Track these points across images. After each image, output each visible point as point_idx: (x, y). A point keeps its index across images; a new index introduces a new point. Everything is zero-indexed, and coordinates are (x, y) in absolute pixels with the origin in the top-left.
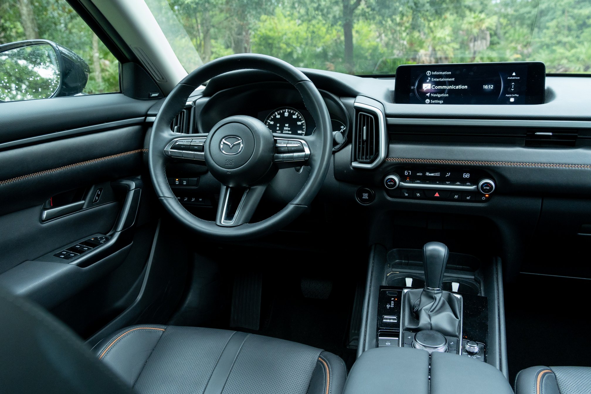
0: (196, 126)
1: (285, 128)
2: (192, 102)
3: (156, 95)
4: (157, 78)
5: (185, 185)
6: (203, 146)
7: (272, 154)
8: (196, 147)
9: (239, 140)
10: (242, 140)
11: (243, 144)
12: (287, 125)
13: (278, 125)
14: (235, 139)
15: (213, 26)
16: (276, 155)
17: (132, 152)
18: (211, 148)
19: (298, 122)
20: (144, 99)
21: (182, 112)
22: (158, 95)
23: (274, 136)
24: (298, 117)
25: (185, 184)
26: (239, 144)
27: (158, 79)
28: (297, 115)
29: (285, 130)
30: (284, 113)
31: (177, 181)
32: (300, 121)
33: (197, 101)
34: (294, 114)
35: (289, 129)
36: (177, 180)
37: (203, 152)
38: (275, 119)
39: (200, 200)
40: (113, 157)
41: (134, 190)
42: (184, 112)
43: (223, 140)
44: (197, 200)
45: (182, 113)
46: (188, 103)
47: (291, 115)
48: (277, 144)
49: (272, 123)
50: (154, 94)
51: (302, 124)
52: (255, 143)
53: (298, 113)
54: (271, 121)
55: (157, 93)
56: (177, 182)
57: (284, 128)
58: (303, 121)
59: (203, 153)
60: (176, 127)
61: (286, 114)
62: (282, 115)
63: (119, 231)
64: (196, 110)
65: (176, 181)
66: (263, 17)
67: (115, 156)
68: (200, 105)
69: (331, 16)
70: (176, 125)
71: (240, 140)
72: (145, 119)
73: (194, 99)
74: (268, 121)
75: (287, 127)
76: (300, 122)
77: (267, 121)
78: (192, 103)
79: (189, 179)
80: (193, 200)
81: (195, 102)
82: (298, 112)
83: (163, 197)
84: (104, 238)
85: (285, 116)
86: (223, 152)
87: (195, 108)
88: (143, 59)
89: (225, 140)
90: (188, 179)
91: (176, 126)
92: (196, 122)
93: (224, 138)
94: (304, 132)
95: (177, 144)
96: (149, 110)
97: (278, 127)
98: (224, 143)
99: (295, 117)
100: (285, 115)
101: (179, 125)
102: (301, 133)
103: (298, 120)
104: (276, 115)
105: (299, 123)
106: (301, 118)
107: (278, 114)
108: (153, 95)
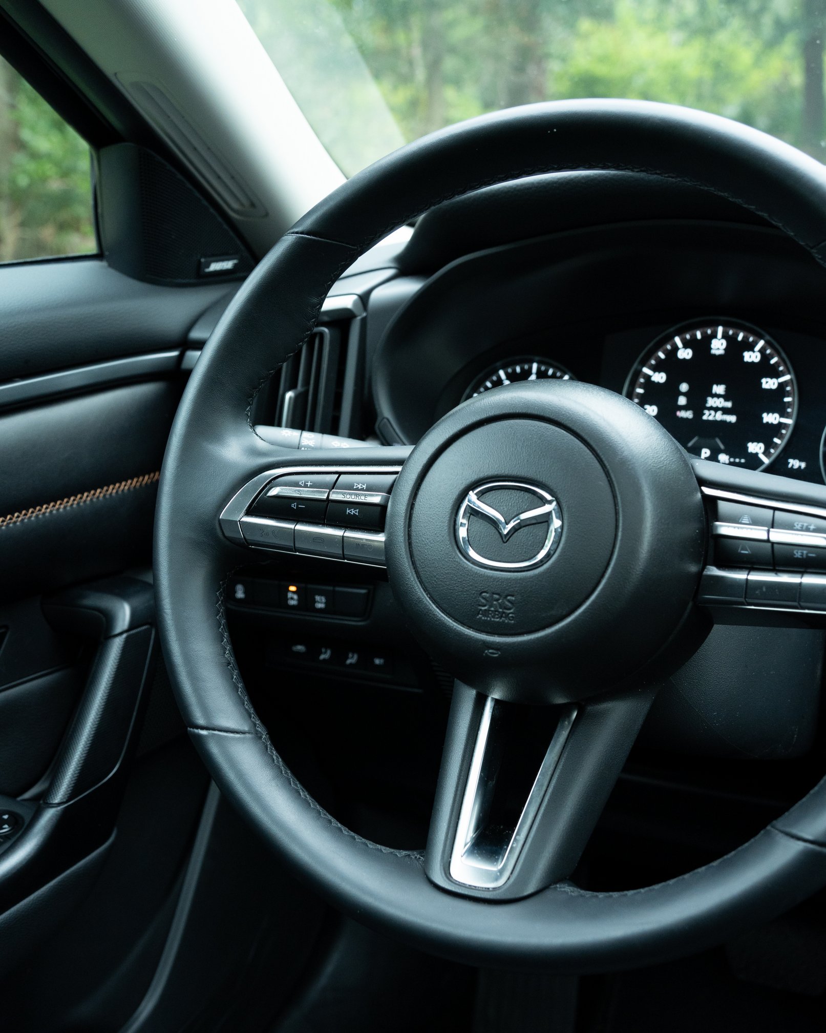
0: (366, 391)
1: (711, 402)
2: (355, 297)
3: (228, 265)
4: (232, 204)
5: (320, 610)
6: (383, 507)
7: (693, 568)
8: (353, 512)
9: (544, 501)
10: (559, 504)
11: (561, 517)
12: (719, 389)
13: (684, 387)
14: (527, 495)
15: (453, 50)
16: (714, 571)
17: (125, 486)
18: (413, 528)
19: (764, 381)
20: (179, 281)
21: (313, 337)
22: (235, 266)
23: (702, 482)
24: (765, 358)
25: (320, 606)
26: (545, 520)
27: (235, 206)
28: (762, 351)
29: (711, 408)
30: (708, 339)
31: (293, 592)
32: (774, 373)
33: (375, 295)
34: (751, 348)
35: (729, 404)
36: (293, 588)
37: (382, 531)
38: (671, 365)
39: (377, 661)
40: (47, 510)
41: (124, 636)
42: (321, 335)
43: (472, 495)
44: (365, 661)
45: (314, 339)
46: (330, 304)
47: (735, 348)
48: (717, 523)
49: (660, 378)
50: (217, 261)
51: (782, 386)
52: (617, 520)
53: (767, 342)
54: (656, 369)
55: (228, 260)
56: (292, 598)
57: (706, 402)
58: (787, 377)
59: (381, 538)
60: (289, 395)
61: (718, 346)
62: (701, 347)
63: (59, 804)
64: (368, 327)
65: (290, 595)
66: (585, 24)
67: (54, 506)
68: (387, 308)
69: (767, 21)
70: (292, 386)
71: (550, 502)
72: (181, 358)
73: (360, 285)
74: (646, 370)
75: (718, 396)
76: (772, 378)
77: (641, 371)
78: (355, 303)
79: (338, 589)
80: (352, 659)
81: (364, 298)
82: (768, 337)
83: (203, 728)
84: (6, 822)
85: (713, 352)
86: (472, 554)
87: (364, 321)
88: (169, 130)
89: (480, 495)
90: (331, 588)
91: (289, 390)
92: (367, 376)
93: (473, 490)
94: (789, 421)
95: (274, 492)
96: (197, 326)
97: (684, 394)
98: (473, 513)
99: (751, 357)
100: (710, 349)
101: (303, 386)
102: (775, 422)
103: (765, 368)
104: (676, 349)
105: (769, 384)
106: (777, 364)
107: (686, 345)
108: (215, 267)
